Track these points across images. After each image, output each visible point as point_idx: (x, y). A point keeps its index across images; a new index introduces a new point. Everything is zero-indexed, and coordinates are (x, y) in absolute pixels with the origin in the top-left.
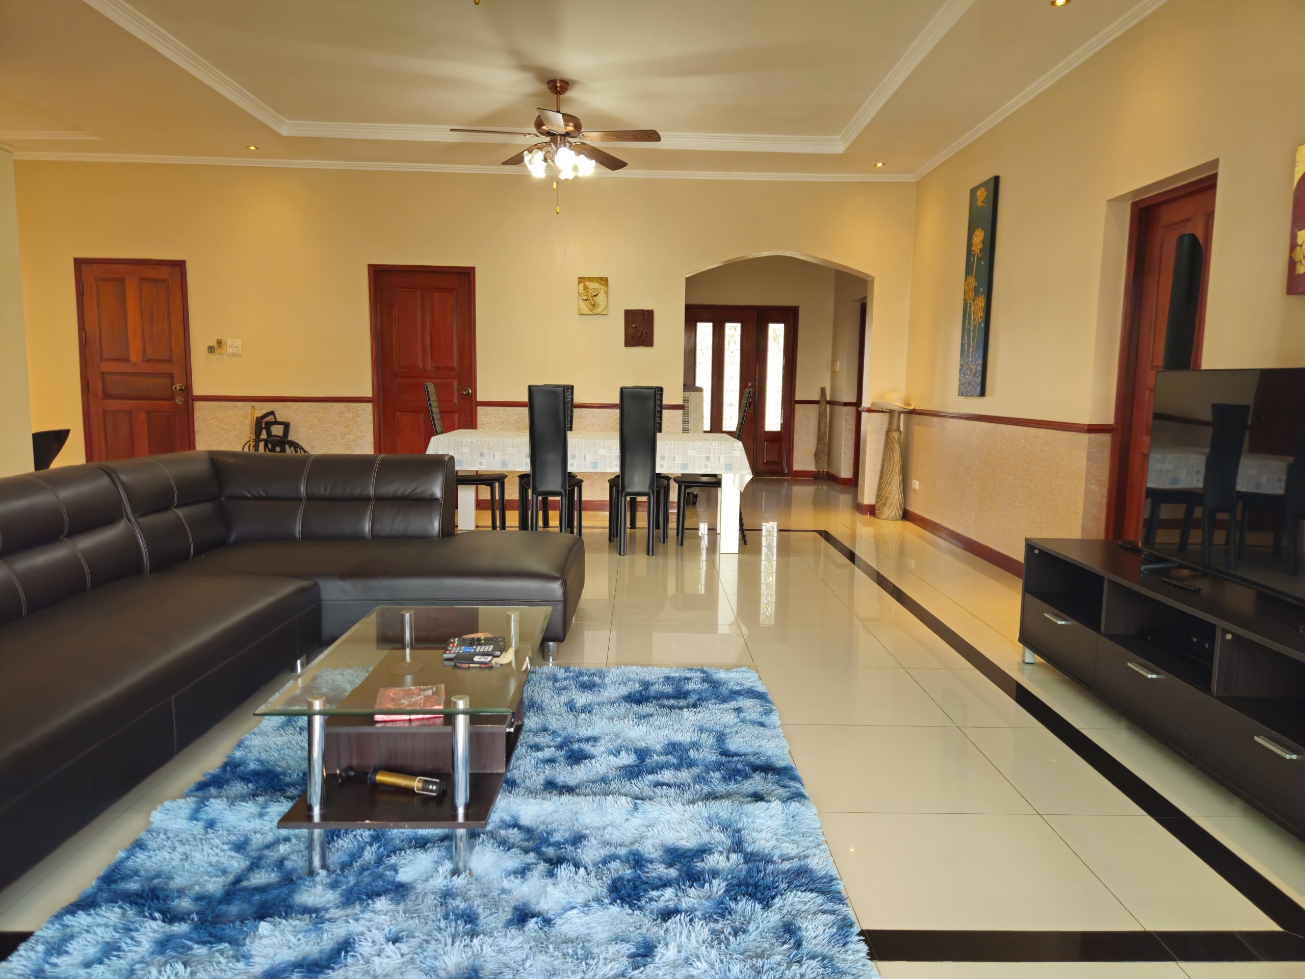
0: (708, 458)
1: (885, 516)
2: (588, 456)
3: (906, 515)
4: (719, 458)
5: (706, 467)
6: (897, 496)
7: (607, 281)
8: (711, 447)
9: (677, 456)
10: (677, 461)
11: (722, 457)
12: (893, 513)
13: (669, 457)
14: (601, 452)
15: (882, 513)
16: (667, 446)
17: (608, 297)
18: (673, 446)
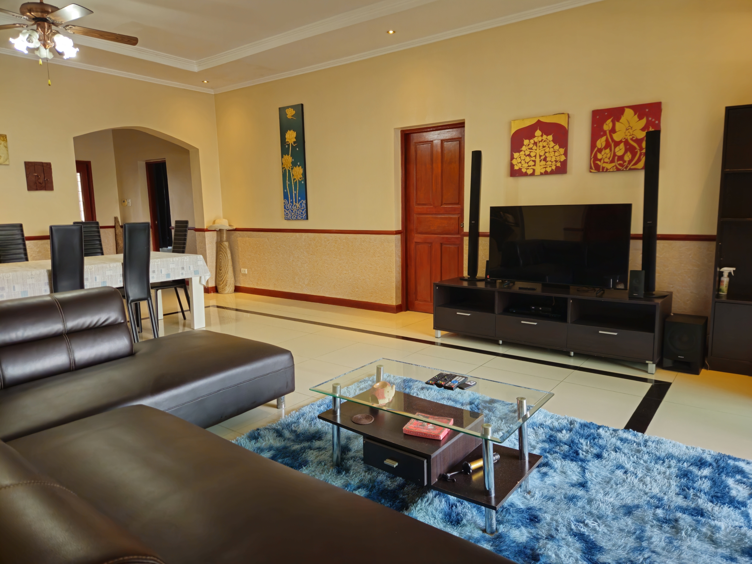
0: (183, 268)
1: (226, 292)
2: (98, 277)
3: (237, 289)
4: (190, 267)
5: (182, 274)
6: (232, 279)
7: (6, 138)
8: (184, 260)
9: (163, 270)
10: (163, 273)
11: (191, 266)
12: (231, 289)
13: (157, 271)
14: (108, 273)
15: (225, 290)
16: (155, 263)
17: (7, 151)
18: (159, 263)
